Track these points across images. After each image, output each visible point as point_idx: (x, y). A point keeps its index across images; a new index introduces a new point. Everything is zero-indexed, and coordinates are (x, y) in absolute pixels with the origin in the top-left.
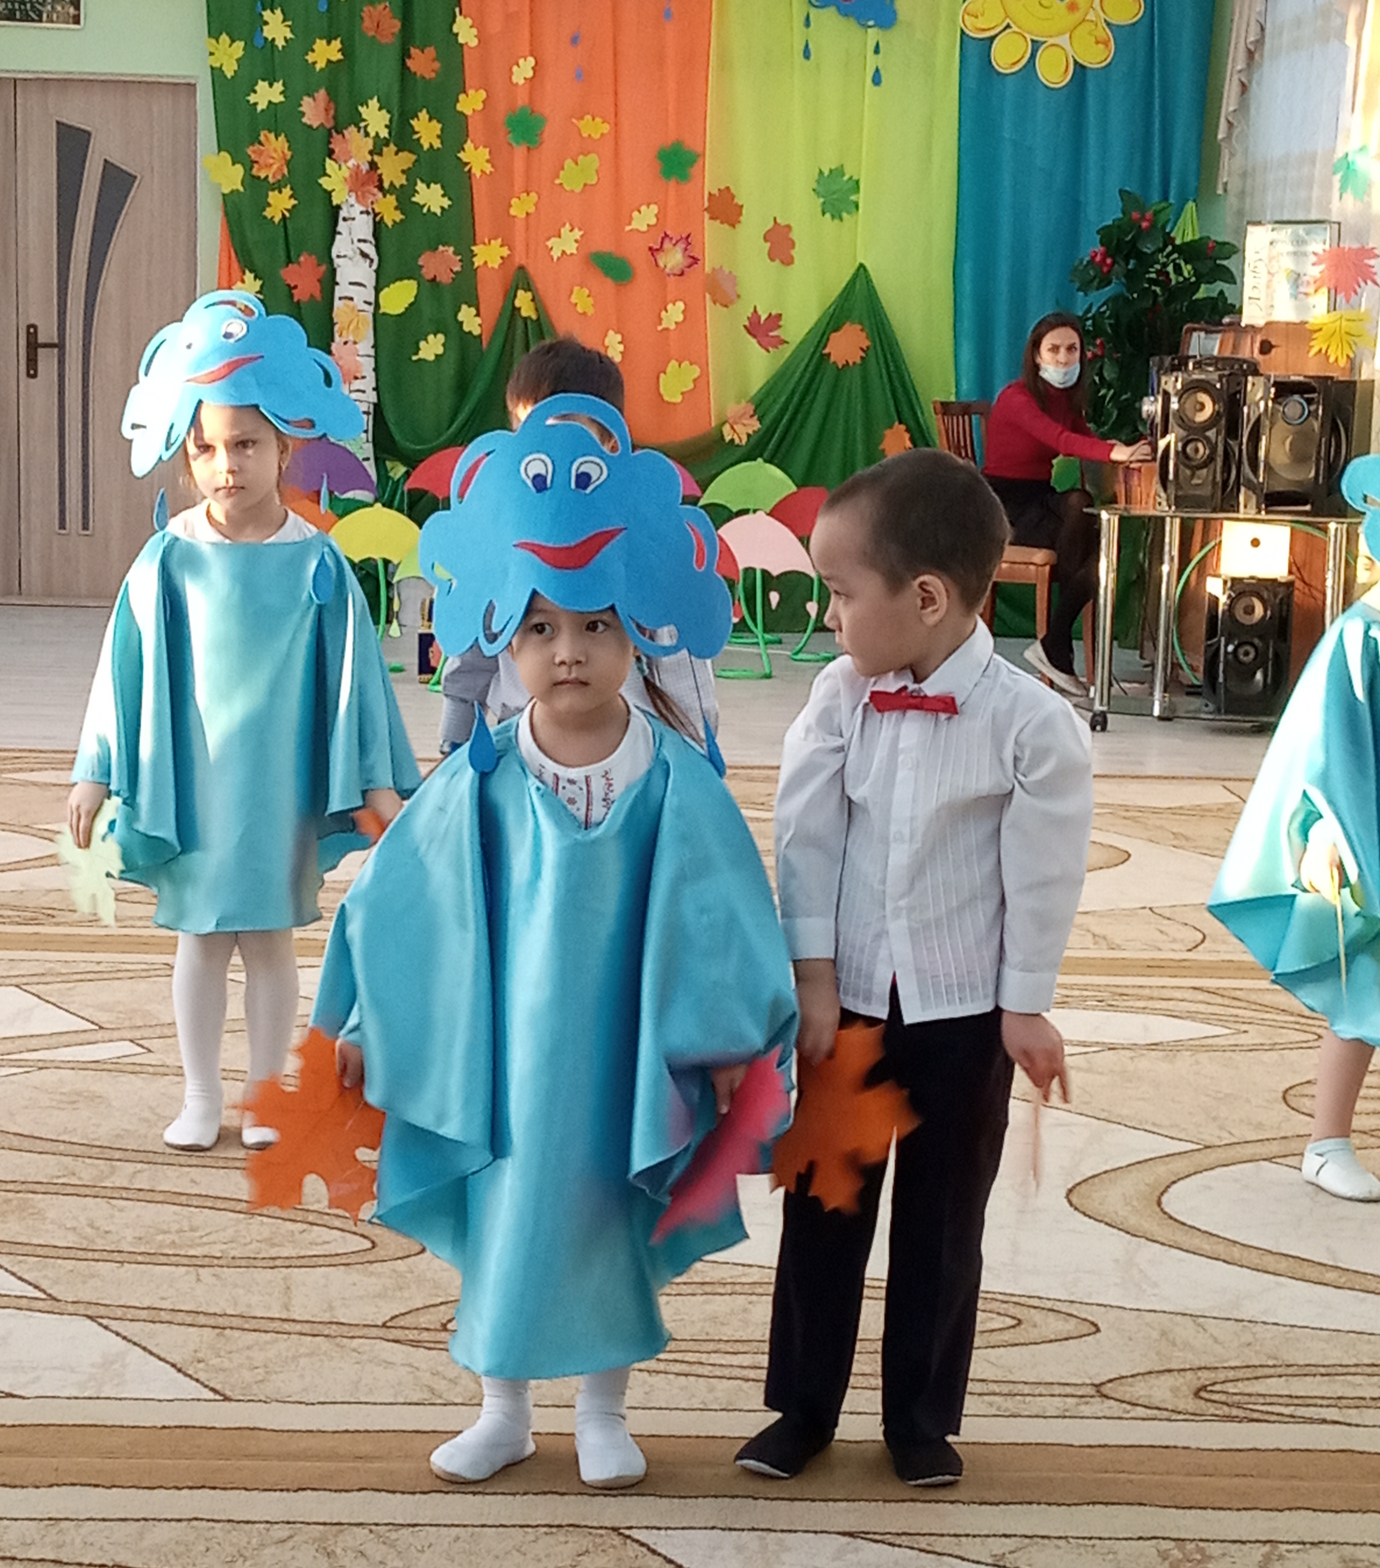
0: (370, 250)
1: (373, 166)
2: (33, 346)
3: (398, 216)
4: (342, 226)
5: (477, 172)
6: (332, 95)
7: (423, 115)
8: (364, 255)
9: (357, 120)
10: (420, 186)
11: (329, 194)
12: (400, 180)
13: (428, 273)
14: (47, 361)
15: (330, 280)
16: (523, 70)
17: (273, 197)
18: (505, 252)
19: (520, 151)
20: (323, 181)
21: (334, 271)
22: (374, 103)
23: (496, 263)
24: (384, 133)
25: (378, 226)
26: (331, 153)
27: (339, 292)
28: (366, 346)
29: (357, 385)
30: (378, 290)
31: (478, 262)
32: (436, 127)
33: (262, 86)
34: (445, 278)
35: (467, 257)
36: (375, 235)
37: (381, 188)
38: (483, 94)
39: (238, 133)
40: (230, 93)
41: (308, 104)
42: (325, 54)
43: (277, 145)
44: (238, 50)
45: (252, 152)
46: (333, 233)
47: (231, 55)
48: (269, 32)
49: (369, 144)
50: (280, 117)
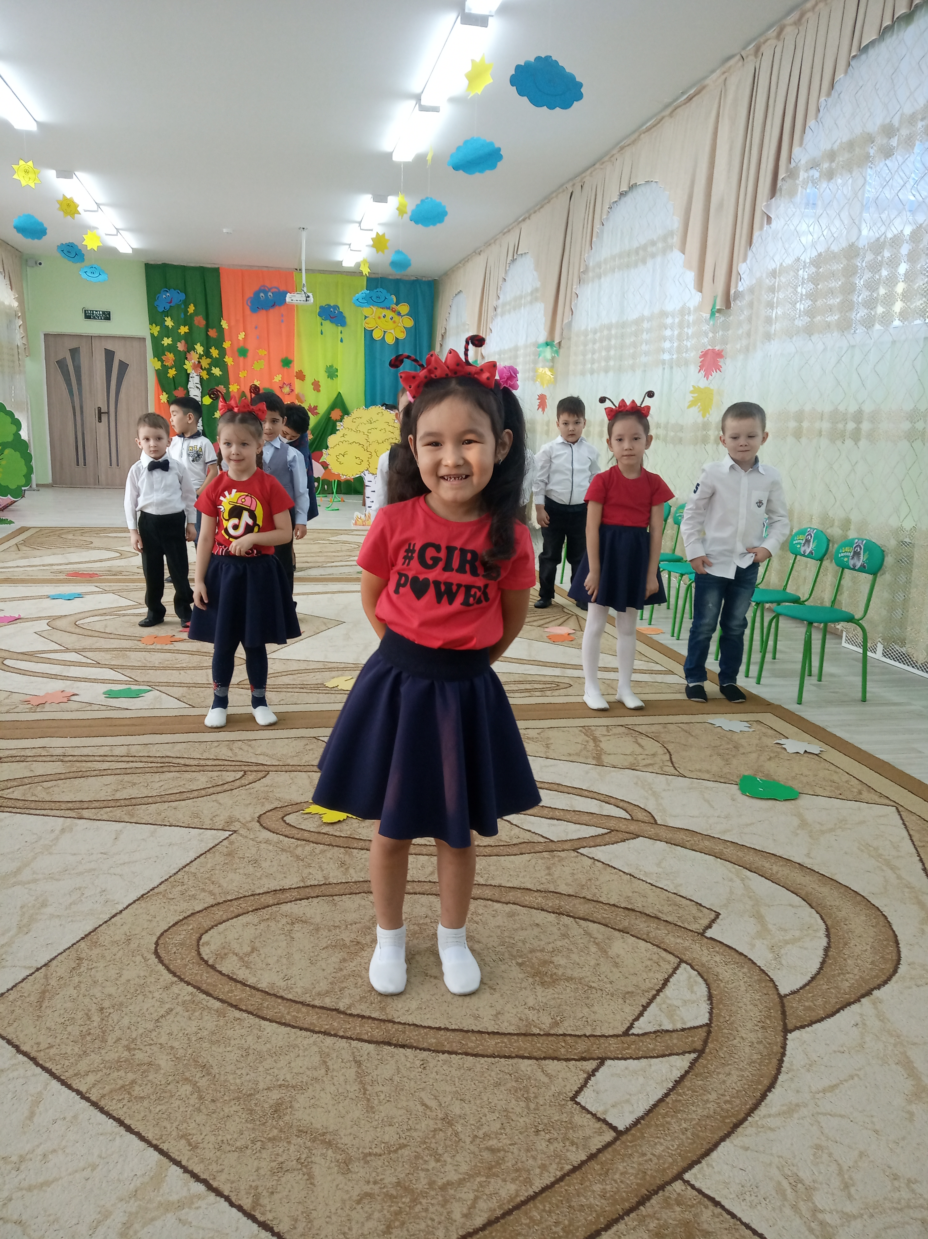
0: (199, 386)
1: (199, 362)
2: (100, 413)
3: (207, 376)
4: (191, 379)
5: (229, 364)
6: (186, 342)
7: (213, 348)
8: (197, 387)
9: (193, 349)
10: (213, 368)
11: (186, 370)
12: (208, 367)
14: (104, 418)
16: (242, 336)
17: (169, 371)
19: (242, 358)
20: (185, 367)
22: (199, 344)
23: (235, 390)
24: (202, 353)
25: (201, 379)
31: (230, 390)
32: (217, 352)
33: (165, 339)
35: (227, 388)
36: (200, 382)
37: (202, 369)
38: (230, 343)
39: (159, 352)
40: (156, 341)
41: (179, 344)
42: (184, 330)
43: (171, 356)
44: (158, 328)
45: (164, 358)
46: (188, 381)
47: (156, 330)
48: (166, 323)
49: (198, 356)
50: (172, 348)
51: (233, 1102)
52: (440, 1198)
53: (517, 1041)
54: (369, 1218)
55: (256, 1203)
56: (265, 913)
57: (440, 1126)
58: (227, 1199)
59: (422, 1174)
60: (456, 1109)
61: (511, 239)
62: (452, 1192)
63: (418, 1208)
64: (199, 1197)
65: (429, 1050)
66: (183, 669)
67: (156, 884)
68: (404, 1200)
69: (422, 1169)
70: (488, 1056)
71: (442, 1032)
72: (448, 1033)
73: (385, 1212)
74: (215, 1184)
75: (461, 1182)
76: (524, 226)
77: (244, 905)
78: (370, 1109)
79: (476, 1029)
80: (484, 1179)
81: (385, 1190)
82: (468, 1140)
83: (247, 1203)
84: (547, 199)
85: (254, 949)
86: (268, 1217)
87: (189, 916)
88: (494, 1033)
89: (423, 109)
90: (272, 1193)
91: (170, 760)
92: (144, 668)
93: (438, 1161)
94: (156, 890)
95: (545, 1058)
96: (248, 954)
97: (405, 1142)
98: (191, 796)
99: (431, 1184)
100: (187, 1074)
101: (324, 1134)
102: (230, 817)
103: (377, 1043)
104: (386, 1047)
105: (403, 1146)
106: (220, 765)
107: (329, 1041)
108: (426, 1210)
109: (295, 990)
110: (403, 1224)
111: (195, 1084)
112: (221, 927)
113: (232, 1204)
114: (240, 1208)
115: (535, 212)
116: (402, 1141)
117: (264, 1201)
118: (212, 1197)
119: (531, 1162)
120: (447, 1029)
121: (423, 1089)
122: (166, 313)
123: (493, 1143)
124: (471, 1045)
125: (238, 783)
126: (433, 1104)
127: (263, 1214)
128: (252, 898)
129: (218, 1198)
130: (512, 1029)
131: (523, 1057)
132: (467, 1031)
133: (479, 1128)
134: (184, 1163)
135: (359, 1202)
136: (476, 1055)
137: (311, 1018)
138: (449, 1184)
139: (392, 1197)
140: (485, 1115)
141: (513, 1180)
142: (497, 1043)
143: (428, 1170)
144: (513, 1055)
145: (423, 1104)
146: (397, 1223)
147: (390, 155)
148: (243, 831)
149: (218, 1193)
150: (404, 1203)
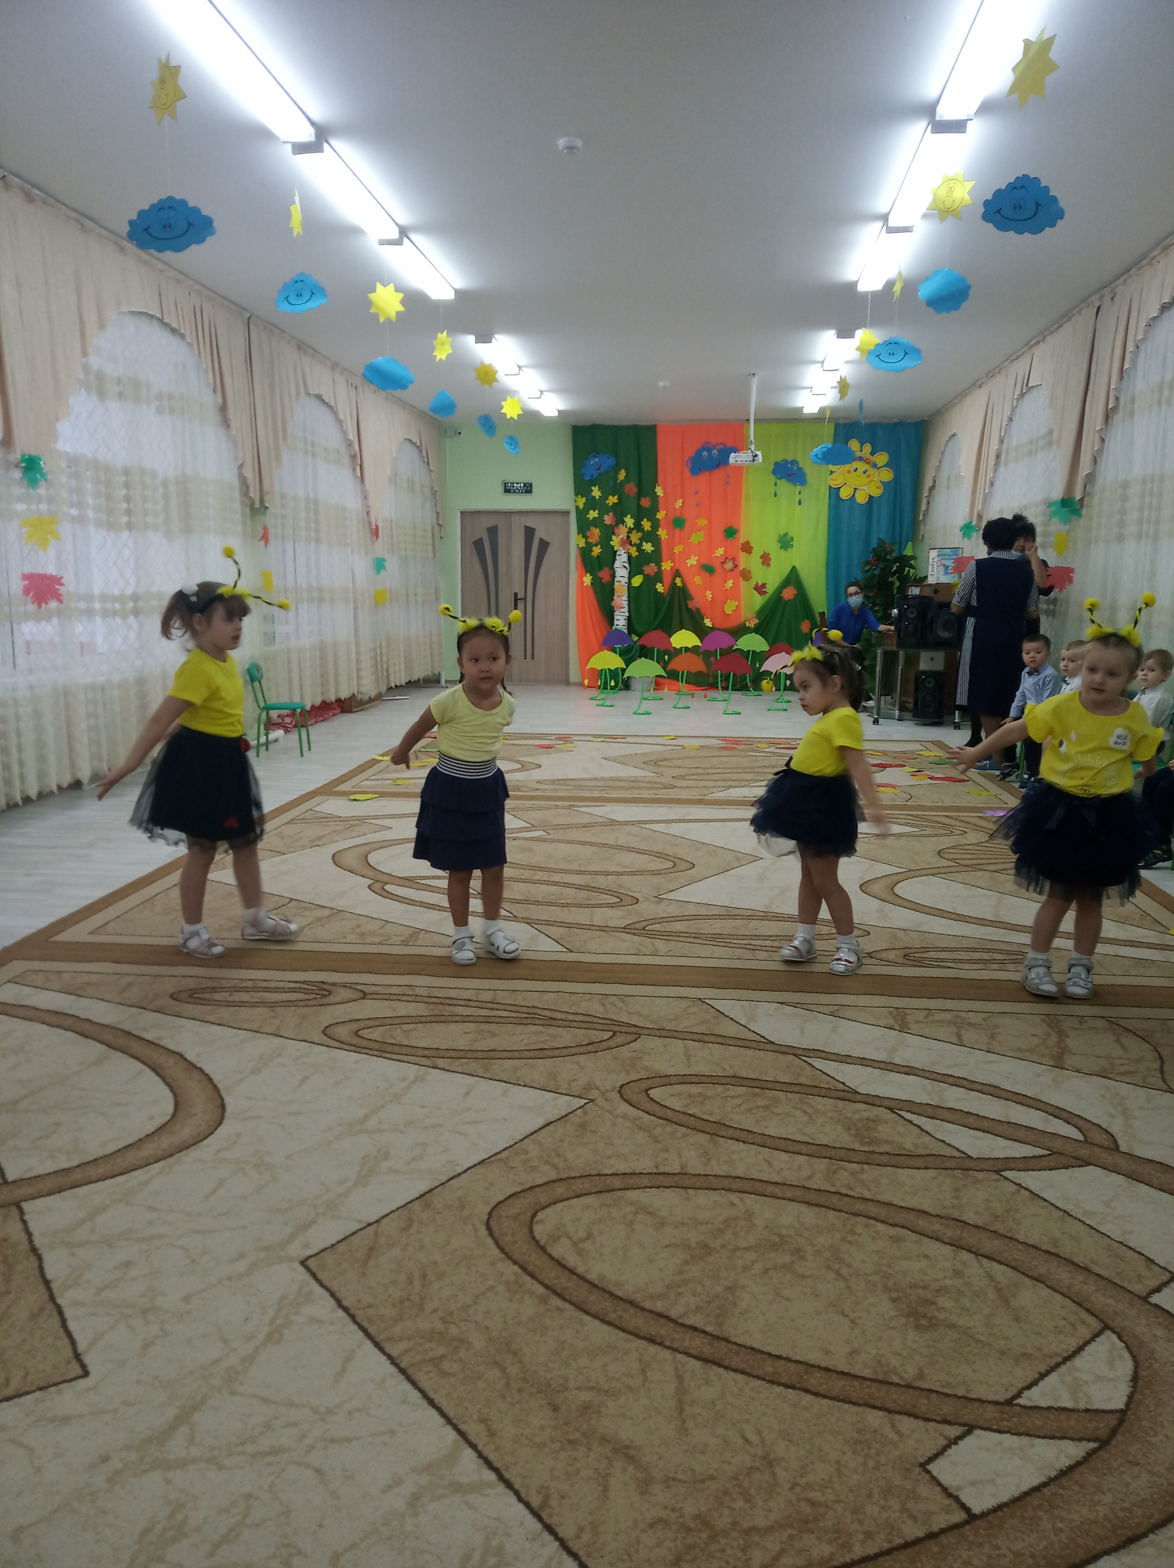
0: (627, 565)
1: (628, 537)
2: (516, 599)
3: (637, 554)
4: (617, 557)
5: (663, 538)
6: (615, 514)
7: (645, 520)
8: (625, 567)
9: (623, 522)
10: (644, 543)
11: (613, 547)
12: (638, 542)
13: (646, 572)
14: (520, 605)
15: (613, 576)
16: (679, 503)
17: (594, 548)
18: (672, 565)
19: (677, 530)
20: (612, 543)
21: (614, 572)
22: (629, 516)
23: (669, 568)
24: (632, 526)
25: (630, 558)
26: (614, 534)
27: (616, 579)
28: (625, 598)
29: (622, 610)
30: (630, 578)
31: (663, 568)
32: (649, 524)
33: (591, 512)
34: (652, 574)
35: (660, 567)
36: (629, 560)
37: (631, 545)
38: (665, 512)
39: (583, 527)
40: (581, 514)
41: (606, 518)
42: (612, 500)
43: (596, 531)
44: (584, 500)
45: (588, 534)
46: (614, 560)
47: (581, 501)
48: (594, 494)
49: (627, 530)
50: (597, 522)
51: (539, 1395)
52: (741, 1542)
53: (869, 1387)
54: (658, 1545)
55: (545, 1504)
56: (608, 1198)
57: (758, 1464)
58: (517, 1493)
59: (727, 1512)
60: (780, 1449)
61: (1020, 368)
62: (756, 1538)
63: (714, 1547)
64: (489, 1485)
65: (763, 1379)
66: (567, 905)
67: (498, 1150)
68: (701, 1535)
69: (728, 1507)
70: (831, 1398)
71: (782, 1362)
72: (789, 1364)
73: (679, 1542)
74: (507, 1475)
75: (769, 1530)
76: (1038, 351)
77: (587, 1185)
78: (683, 1431)
79: (823, 1365)
80: (795, 1532)
81: (682, 1520)
82: (787, 1486)
83: (535, 1501)
84: (1067, 316)
85: (589, 1236)
86: (553, 1521)
87: (527, 1189)
88: (843, 1373)
89: (891, 230)
90: (563, 1497)
91: (537, 1011)
92: (526, 902)
93: (747, 1501)
94: (498, 1156)
95: (899, 1413)
96: (583, 1240)
97: (715, 1474)
98: (552, 1055)
99: (734, 1524)
100: (498, 1358)
101: (628, 1447)
102: (589, 1084)
103: (706, 1360)
104: (714, 1367)
105: (712, 1478)
106: (588, 1022)
107: (653, 1349)
108: (723, 1551)
109: (626, 1287)
110: (695, 1559)
111: (503, 1370)
112: (559, 1206)
113: (520, 1499)
114: (527, 1505)
115: (1051, 333)
116: (711, 1472)
117: (554, 1503)
118: (501, 1488)
119: (855, 1526)
120: (788, 1359)
121: (747, 1421)
122: (593, 482)
123: (815, 1495)
124: (813, 1381)
125: (604, 1045)
126: (754, 1438)
127: (550, 1516)
128: (597, 1178)
129: (507, 1491)
130: (867, 1373)
131: (873, 1407)
132: (813, 1366)
133: (802, 1476)
134: (480, 1447)
135: (652, 1526)
136: (817, 1394)
137: (638, 1321)
138: (753, 1529)
139: (689, 1529)
140: (813, 1463)
141: (830, 1542)
142: (844, 1386)
143: (733, 1509)
144: (861, 1402)
145: (744, 1437)
146: (688, 1557)
147: (854, 284)
148: (600, 1101)
149: (509, 1485)
150: (700, 1538)
